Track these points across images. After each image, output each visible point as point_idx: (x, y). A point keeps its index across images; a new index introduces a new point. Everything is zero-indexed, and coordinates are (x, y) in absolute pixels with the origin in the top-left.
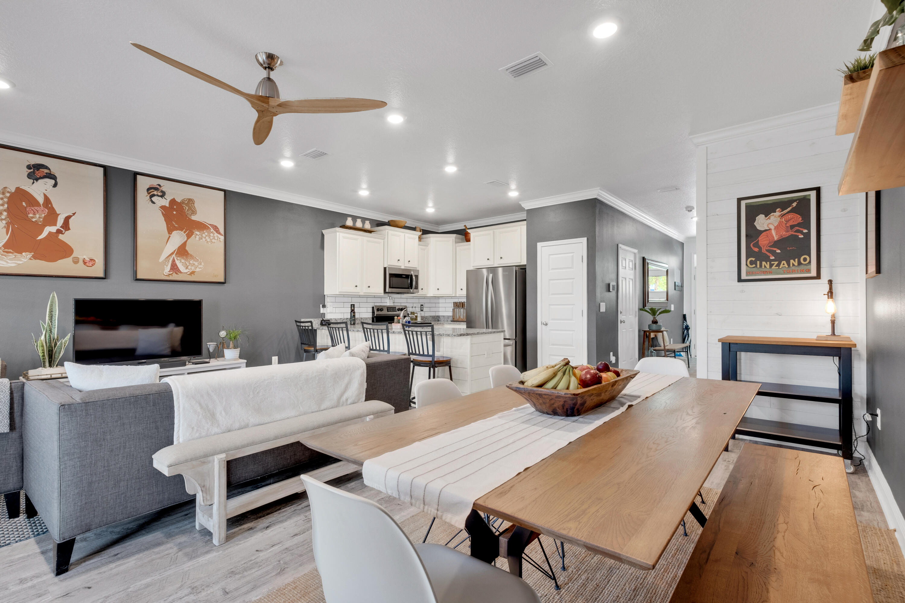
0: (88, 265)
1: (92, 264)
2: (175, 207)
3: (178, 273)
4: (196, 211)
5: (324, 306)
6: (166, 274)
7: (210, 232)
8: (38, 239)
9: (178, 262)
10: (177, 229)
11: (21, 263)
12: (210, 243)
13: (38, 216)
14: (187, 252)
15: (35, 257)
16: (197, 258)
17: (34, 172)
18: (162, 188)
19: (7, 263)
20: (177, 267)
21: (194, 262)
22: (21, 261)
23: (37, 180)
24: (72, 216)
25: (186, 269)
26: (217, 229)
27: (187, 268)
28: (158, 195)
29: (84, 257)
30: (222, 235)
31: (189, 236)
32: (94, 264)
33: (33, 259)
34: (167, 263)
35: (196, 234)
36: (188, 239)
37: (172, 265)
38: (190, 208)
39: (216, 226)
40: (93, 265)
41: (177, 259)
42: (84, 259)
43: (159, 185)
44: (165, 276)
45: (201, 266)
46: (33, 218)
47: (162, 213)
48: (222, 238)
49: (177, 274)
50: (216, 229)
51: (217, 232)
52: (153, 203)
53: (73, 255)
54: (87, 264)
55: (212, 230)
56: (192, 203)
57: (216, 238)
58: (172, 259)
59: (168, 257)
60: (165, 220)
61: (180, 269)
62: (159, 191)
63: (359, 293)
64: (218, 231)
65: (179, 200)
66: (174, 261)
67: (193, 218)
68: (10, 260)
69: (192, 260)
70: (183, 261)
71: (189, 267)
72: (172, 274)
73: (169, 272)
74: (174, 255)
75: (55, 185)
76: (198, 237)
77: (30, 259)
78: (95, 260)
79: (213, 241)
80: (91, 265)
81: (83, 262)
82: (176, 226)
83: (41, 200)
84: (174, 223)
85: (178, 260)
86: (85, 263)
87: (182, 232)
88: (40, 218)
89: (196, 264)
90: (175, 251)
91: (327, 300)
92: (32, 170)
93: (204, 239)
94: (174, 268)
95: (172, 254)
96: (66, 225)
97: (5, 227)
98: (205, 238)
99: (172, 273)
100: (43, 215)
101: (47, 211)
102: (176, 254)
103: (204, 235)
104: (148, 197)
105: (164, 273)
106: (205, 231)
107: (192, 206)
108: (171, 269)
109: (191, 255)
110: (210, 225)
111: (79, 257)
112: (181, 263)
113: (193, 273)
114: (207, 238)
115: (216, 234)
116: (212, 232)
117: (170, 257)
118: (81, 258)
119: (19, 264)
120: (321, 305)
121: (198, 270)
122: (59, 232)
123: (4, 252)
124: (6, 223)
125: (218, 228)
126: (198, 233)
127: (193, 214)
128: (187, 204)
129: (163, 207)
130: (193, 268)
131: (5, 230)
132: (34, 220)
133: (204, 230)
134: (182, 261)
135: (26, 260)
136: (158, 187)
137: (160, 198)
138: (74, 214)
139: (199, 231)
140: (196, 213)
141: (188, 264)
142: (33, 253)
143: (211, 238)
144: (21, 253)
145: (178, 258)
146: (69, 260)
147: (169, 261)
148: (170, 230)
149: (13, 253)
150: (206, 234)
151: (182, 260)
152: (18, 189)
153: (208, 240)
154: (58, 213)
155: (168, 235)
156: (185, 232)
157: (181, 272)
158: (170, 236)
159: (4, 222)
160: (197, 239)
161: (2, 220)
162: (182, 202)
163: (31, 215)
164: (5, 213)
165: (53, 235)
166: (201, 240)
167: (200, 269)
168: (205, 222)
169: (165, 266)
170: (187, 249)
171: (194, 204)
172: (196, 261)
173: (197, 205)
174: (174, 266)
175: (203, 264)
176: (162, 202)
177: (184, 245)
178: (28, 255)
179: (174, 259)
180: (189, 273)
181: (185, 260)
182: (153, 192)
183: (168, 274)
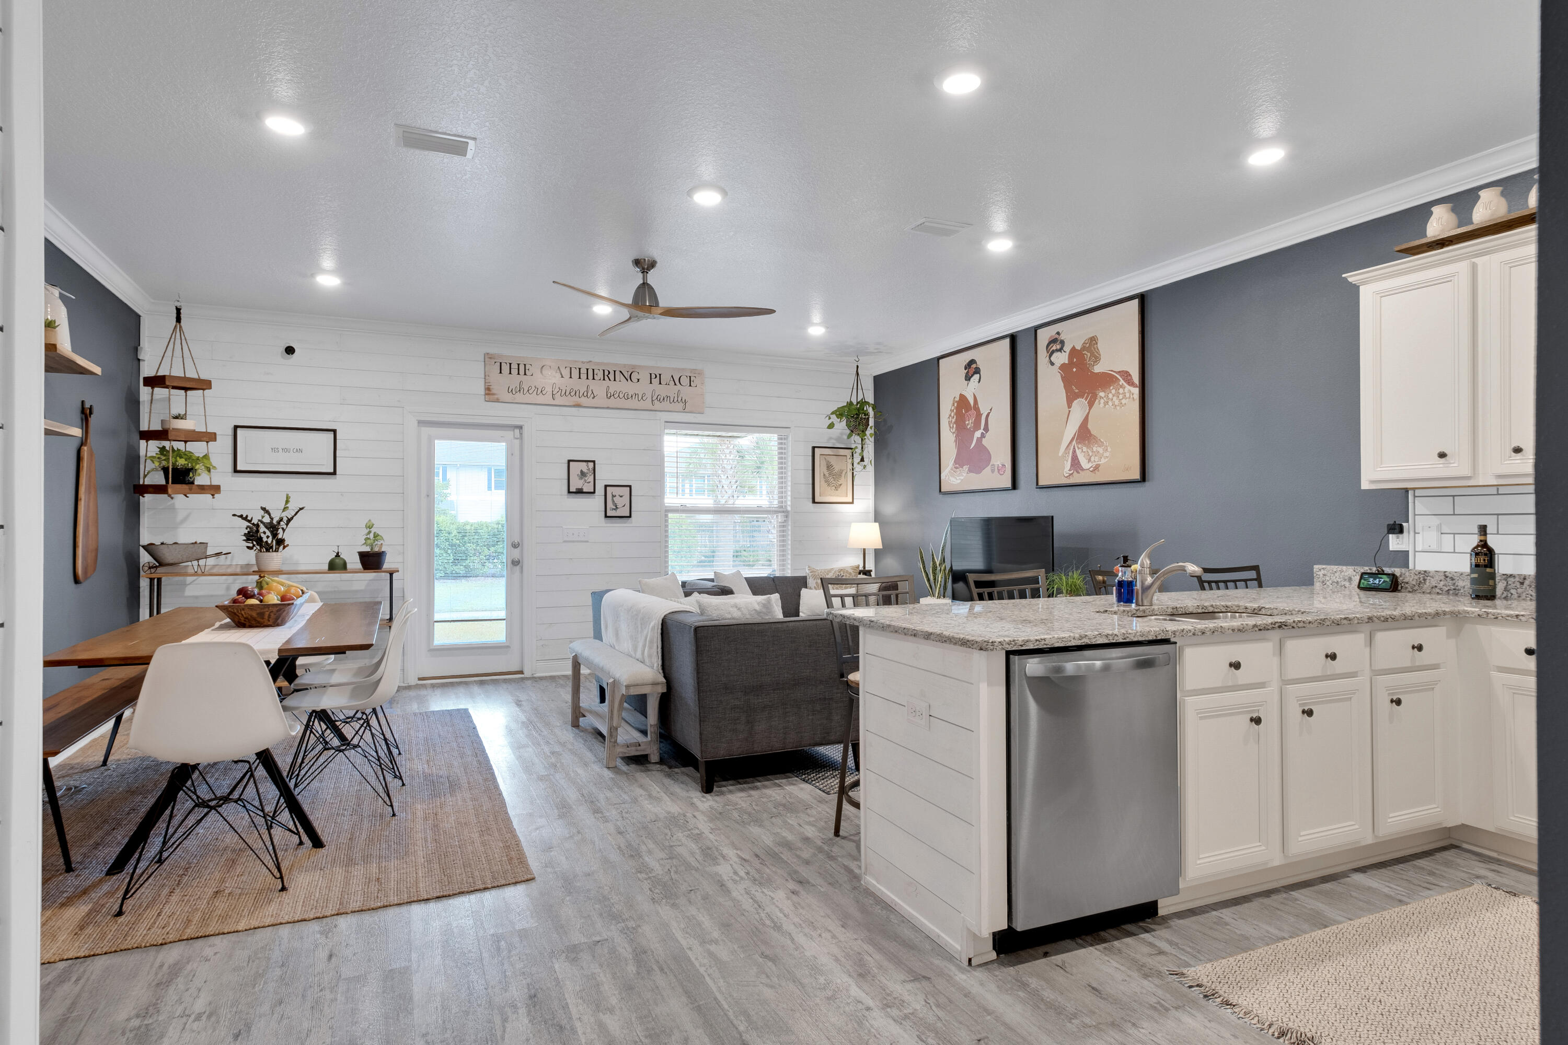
0: (1001, 473)
2: (1075, 360)
3: (1080, 471)
4: (1100, 355)
5: (1397, 529)
6: (1066, 475)
7: (1119, 386)
8: (971, 448)
9: (1078, 452)
10: (1077, 397)
11: (962, 478)
12: (1118, 408)
13: (970, 421)
14: (1089, 431)
15: (970, 471)
16: (1102, 440)
17: (968, 372)
18: (1060, 337)
19: (956, 479)
20: (1079, 461)
21: (1098, 449)
22: (963, 476)
23: (969, 380)
24: (990, 413)
26: (1129, 378)
27: (1089, 461)
28: (1057, 350)
30: (1136, 387)
31: (1091, 405)
32: (1005, 470)
34: (1068, 456)
35: (1101, 397)
36: (1090, 410)
37: (1072, 458)
38: (1092, 354)
39: (1126, 373)
40: (1004, 472)
43: (1058, 333)
44: (1065, 478)
45: (1107, 454)
46: (968, 424)
47: (1062, 375)
48: (1136, 391)
49: (1078, 473)
50: (1126, 375)
51: (1129, 383)
52: (1052, 364)
53: (991, 463)
55: (1122, 382)
56: (1094, 344)
57: (1128, 395)
58: (1072, 448)
59: (1068, 446)
60: (1065, 387)
61: (1082, 465)
62: (1058, 343)
63: (1465, 479)
64: (1131, 383)
65: (1078, 347)
66: (1074, 452)
67: (1097, 369)
68: (958, 476)
69: (1096, 445)
70: (1085, 449)
71: (1092, 459)
72: (1072, 473)
73: (1070, 470)
74: (1074, 442)
75: (979, 381)
76: (1102, 401)
77: (967, 473)
78: (1005, 466)
79: (1124, 401)
82: (1077, 391)
83: (972, 402)
84: (1074, 388)
85: (1079, 448)
86: (999, 470)
87: (1083, 400)
88: (971, 423)
89: (1101, 450)
90: (1075, 435)
91: (1416, 508)
92: (967, 370)
93: (1110, 403)
94: (1076, 463)
95: (1073, 439)
96: (986, 429)
97: (955, 440)
98: (1112, 399)
99: (1072, 471)
100: (974, 419)
101: (975, 413)
102: (1077, 439)
103: (1110, 396)
104: (1048, 358)
105: (1064, 474)
106: (1111, 388)
107: (1095, 348)
108: (1072, 465)
109: (1095, 438)
110: (1119, 372)
112: (1083, 453)
113: (1097, 468)
114: (1115, 398)
115: (1128, 387)
116: (1122, 386)
117: (1070, 445)
119: (962, 480)
121: (1103, 461)
122: (983, 436)
123: (955, 467)
125: (1130, 375)
126: (1102, 394)
127: (1096, 361)
128: (1088, 350)
129: (1063, 367)
130: (1097, 459)
131: (955, 444)
132: (968, 427)
133: (1111, 386)
134: (1083, 450)
135: (965, 475)
136: (1057, 336)
137: (1059, 353)
138: (991, 410)
139: (1104, 391)
140: (1100, 359)
142: (969, 466)
143: (1121, 397)
144: (962, 467)
145: (1080, 446)
147: (1069, 452)
148: (1069, 402)
149: (959, 468)
150: (1113, 391)
151: (1083, 448)
152: (961, 395)
153: (1117, 402)
154: (981, 413)
155: (1067, 410)
156: (1086, 399)
157: (1083, 470)
158: (1070, 411)
159: (955, 435)
160: (1102, 405)
161: (953, 433)
162: (1084, 348)
163: (967, 422)
164: (955, 426)
165: (980, 440)
166: (1107, 406)
167: (1106, 460)
168: (1112, 371)
169: (1065, 462)
170: (1089, 426)
171: (1097, 344)
172: (1101, 444)
173: (1100, 345)
174: (1075, 460)
175: (1109, 449)
176: (1061, 358)
177: (1086, 419)
178: (966, 468)
179: (1074, 448)
180: (1091, 469)
181: (1088, 447)
182: (1052, 346)
183: (1068, 475)
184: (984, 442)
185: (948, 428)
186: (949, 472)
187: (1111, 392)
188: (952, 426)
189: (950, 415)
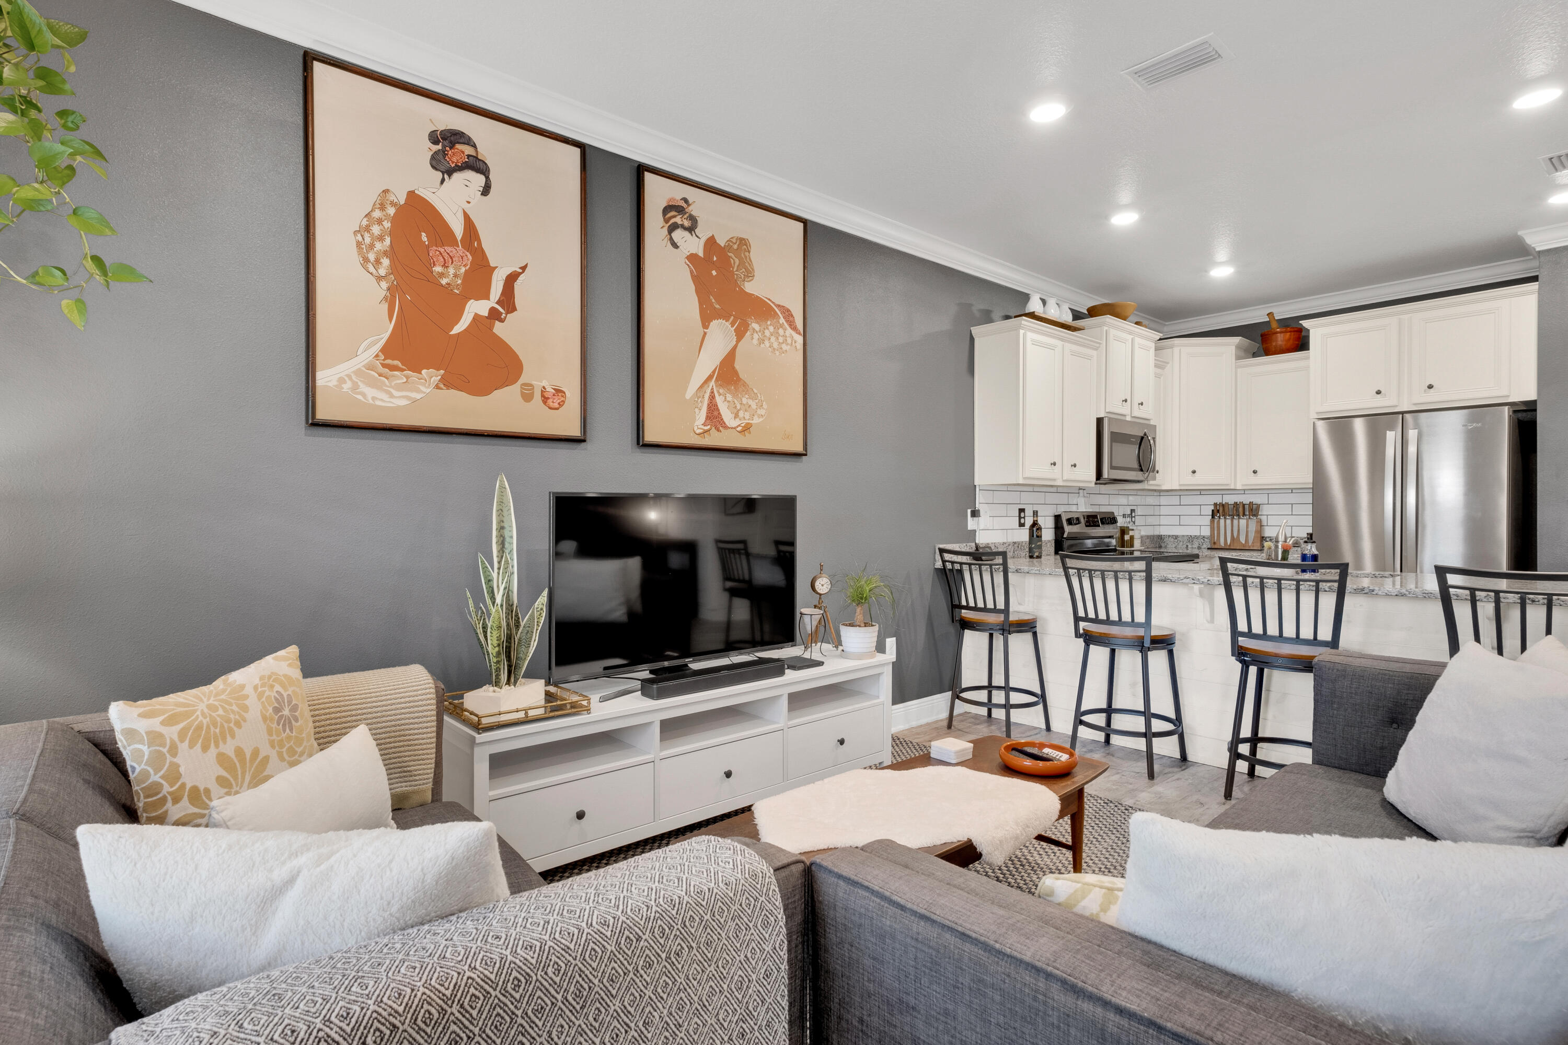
0: (551, 405)
1: (559, 404)
2: (715, 259)
3: (721, 428)
4: (753, 270)
5: (975, 514)
6: (698, 431)
7: (779, 325)
8: (452, 333)
9: (719, 400)
10: (719, 317)
11: (418, 396)
12: (777, 353)
13: (451, 271)
14: (736, 373)
15: (447, 383)
16: (755, 391)
17: (443, 152)
18: (690, 208)
19: (392, 396)
20: (719, 413)
21: (750, 402)
22: (419, 391)
23: (450, 172)
24: (521, 273)
25: (735, 418)
26: (791, 318)
27: (736, 416)
28: (683, 227)
29: (544, 383)
30: (800, 334)
31: (740, 335)
32: (563, 402)
33: (442, 386)
34: (701, 402)
35: (754, 329)
36: (738, 341)
37: (709, 408)
38: (742, 264)
39: (788, 311)
40: (561, 405)
41: (718, 392)
42: (544, 387)
43: (686, 201)
44: (696, 436)
45: (763, 412)
46: (442, 275)
47: (691, 272)
48: (800, 339)
49: (718, 430)
50: (789, 315)
51: (790, 326)
52: (675, 245)
53: (522, 380)
54: (550, 402)
55: (782, 320)
56: (745, 250)
57: (789, 341)
58: (709, 391)
59: (701, 387)
60: (697, 292)
61: (725, 420)
62: (686, 216)
63: (1054, 480)
64: (792, 323)
65: (722, 242)
66: (712, 397)
67: (749, 287)
68: (399, 388)
69: (747, 396)
70: (729, 397)
71: (741, 414)
72: (709, 430)
73: (704, 425)
74: (712, 383)
75: (486, 191)
76: (756, 336)
77: (437, 387)
78: (564, 393)
79: (784, 347)
80: (556, 405)
81: (543, 396)
82: (717, 306)
83: (458, 229)
84: (713, 301)
85: (720, 395)
86: (545, 399)
87: (728, 324)
88: (456, 276)
89: (753, 404)
90: (714, 372)
91: (980, 498)
92: (439, 147)
93: (767, 343)
94: (714, 416)
95: (710, 378)
96: (508, 300)
97: (385, 298)
98: (770, 339)
99: (708, 427)
100: (463, 270)
101: (470, 257)
102: (717, 380)
103: (767, 333)
104: (665, 231)
105: (696, 428)
106: (769, 323)
107: (746, 257)
108: (708, 418)
109: (744, 383)
110: (779, 306)
111: (534, 383)
112: (726, 403)
113: (747, 428)
114: (773, 339)
115: (789, 331)
116: (782, 326)
117: (706, 386)
118: (538, 384)
119: (415, 401)
120: (969, 511)
121: (756, 420)
122: (494, 315)
123: (384, 366)
124: (389, 289)
125: (792, 316)
126: (755, 326)
127: (748, 276)
128: (737, 252)
129: (692, 258)
130: (747, 415)
131: (385, 306)
132: (444, 281)
133: (768, 320)
134: (728, 399)
135: (428, 391)
136: (684, 205)
137: (686, 234)
138: (524, 268)
139: (757, 323)
140: (754, 276)
141: (738, 407)
142: (442, 372)
143: (781, 340)
144: (417, 369)
145: (721, 391)
146: (514, 390)
147: (703, 397)
148: (706, 319)
149: (402, 370)
150: (771, 328)
151: (728, 395)
152: (411, 195)
153: (775, 345)
154: (492, 264)
155: (701, 330)
156: (732, 324)
157: (726, 427)
158: (705, 333)
159: (384, 285)
160: (755, 342)
161: (379, 278)
162: (728, 247)
163: (438, 269)
164: (386, 262)
165: (483, 324)
166: (762, 346)
167: (761, 420)
168: (769, 300)
169: (697, 410)
170: (737, 366)
171: (749, 252)
172: (754, 397)
173: (754, 255)
174: (713, 410)
175: (765, 406)
176: (692, 244)
177: (731, 356)
178: (432, 376)
179: (712, 392)
180: (739, 429)
181: (734, 396)
182: (674, 217)
183: (701, 431)
184: (499, 328)
185: (356, 259)
186: (358, 373)
187: (768, 329)
188: (372, 257)
189: (368, 229)
